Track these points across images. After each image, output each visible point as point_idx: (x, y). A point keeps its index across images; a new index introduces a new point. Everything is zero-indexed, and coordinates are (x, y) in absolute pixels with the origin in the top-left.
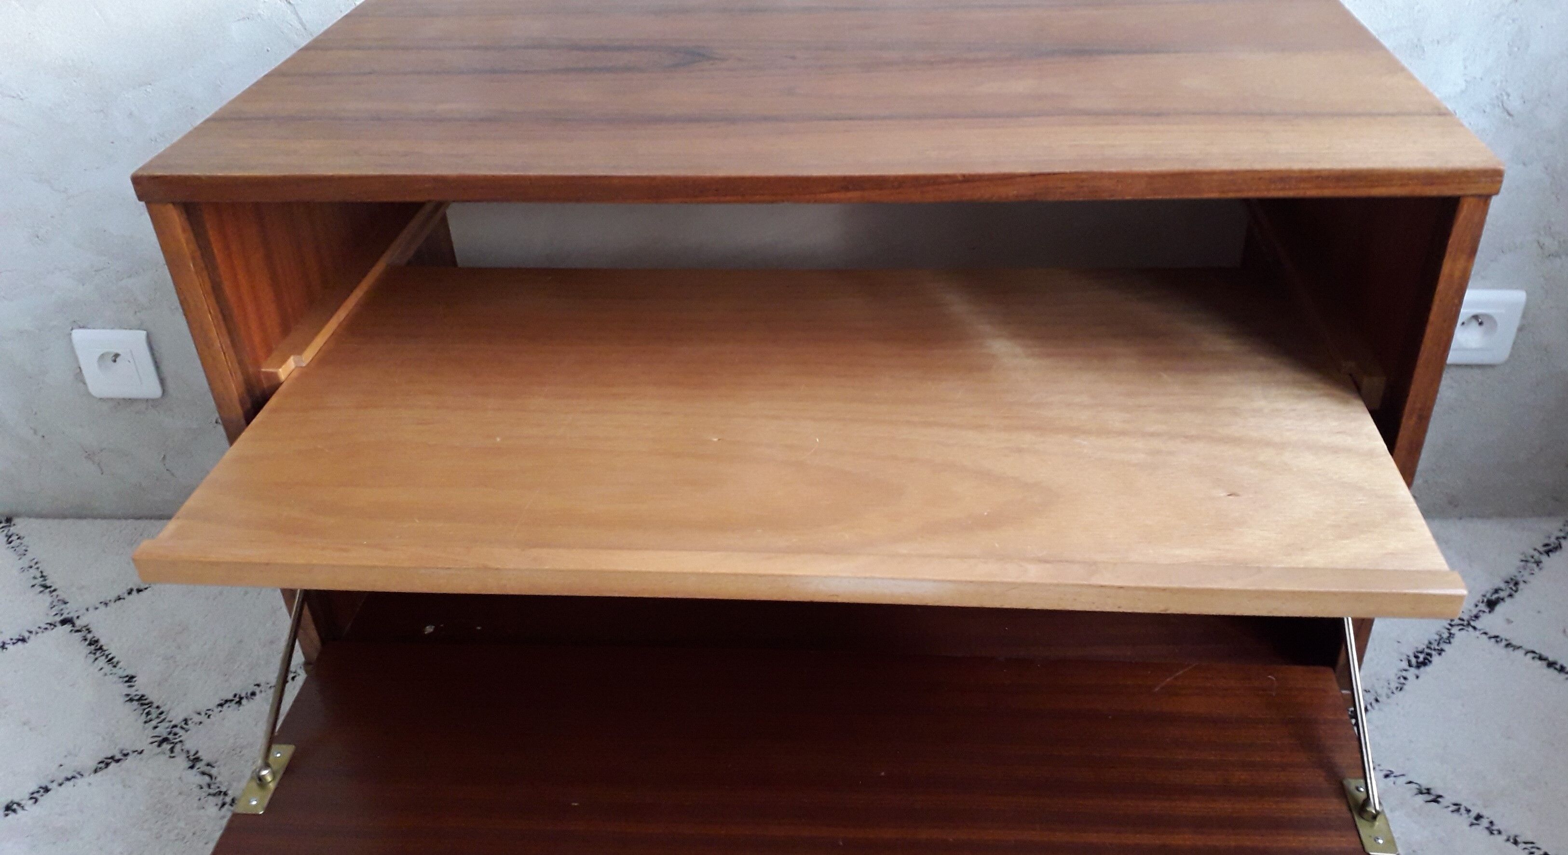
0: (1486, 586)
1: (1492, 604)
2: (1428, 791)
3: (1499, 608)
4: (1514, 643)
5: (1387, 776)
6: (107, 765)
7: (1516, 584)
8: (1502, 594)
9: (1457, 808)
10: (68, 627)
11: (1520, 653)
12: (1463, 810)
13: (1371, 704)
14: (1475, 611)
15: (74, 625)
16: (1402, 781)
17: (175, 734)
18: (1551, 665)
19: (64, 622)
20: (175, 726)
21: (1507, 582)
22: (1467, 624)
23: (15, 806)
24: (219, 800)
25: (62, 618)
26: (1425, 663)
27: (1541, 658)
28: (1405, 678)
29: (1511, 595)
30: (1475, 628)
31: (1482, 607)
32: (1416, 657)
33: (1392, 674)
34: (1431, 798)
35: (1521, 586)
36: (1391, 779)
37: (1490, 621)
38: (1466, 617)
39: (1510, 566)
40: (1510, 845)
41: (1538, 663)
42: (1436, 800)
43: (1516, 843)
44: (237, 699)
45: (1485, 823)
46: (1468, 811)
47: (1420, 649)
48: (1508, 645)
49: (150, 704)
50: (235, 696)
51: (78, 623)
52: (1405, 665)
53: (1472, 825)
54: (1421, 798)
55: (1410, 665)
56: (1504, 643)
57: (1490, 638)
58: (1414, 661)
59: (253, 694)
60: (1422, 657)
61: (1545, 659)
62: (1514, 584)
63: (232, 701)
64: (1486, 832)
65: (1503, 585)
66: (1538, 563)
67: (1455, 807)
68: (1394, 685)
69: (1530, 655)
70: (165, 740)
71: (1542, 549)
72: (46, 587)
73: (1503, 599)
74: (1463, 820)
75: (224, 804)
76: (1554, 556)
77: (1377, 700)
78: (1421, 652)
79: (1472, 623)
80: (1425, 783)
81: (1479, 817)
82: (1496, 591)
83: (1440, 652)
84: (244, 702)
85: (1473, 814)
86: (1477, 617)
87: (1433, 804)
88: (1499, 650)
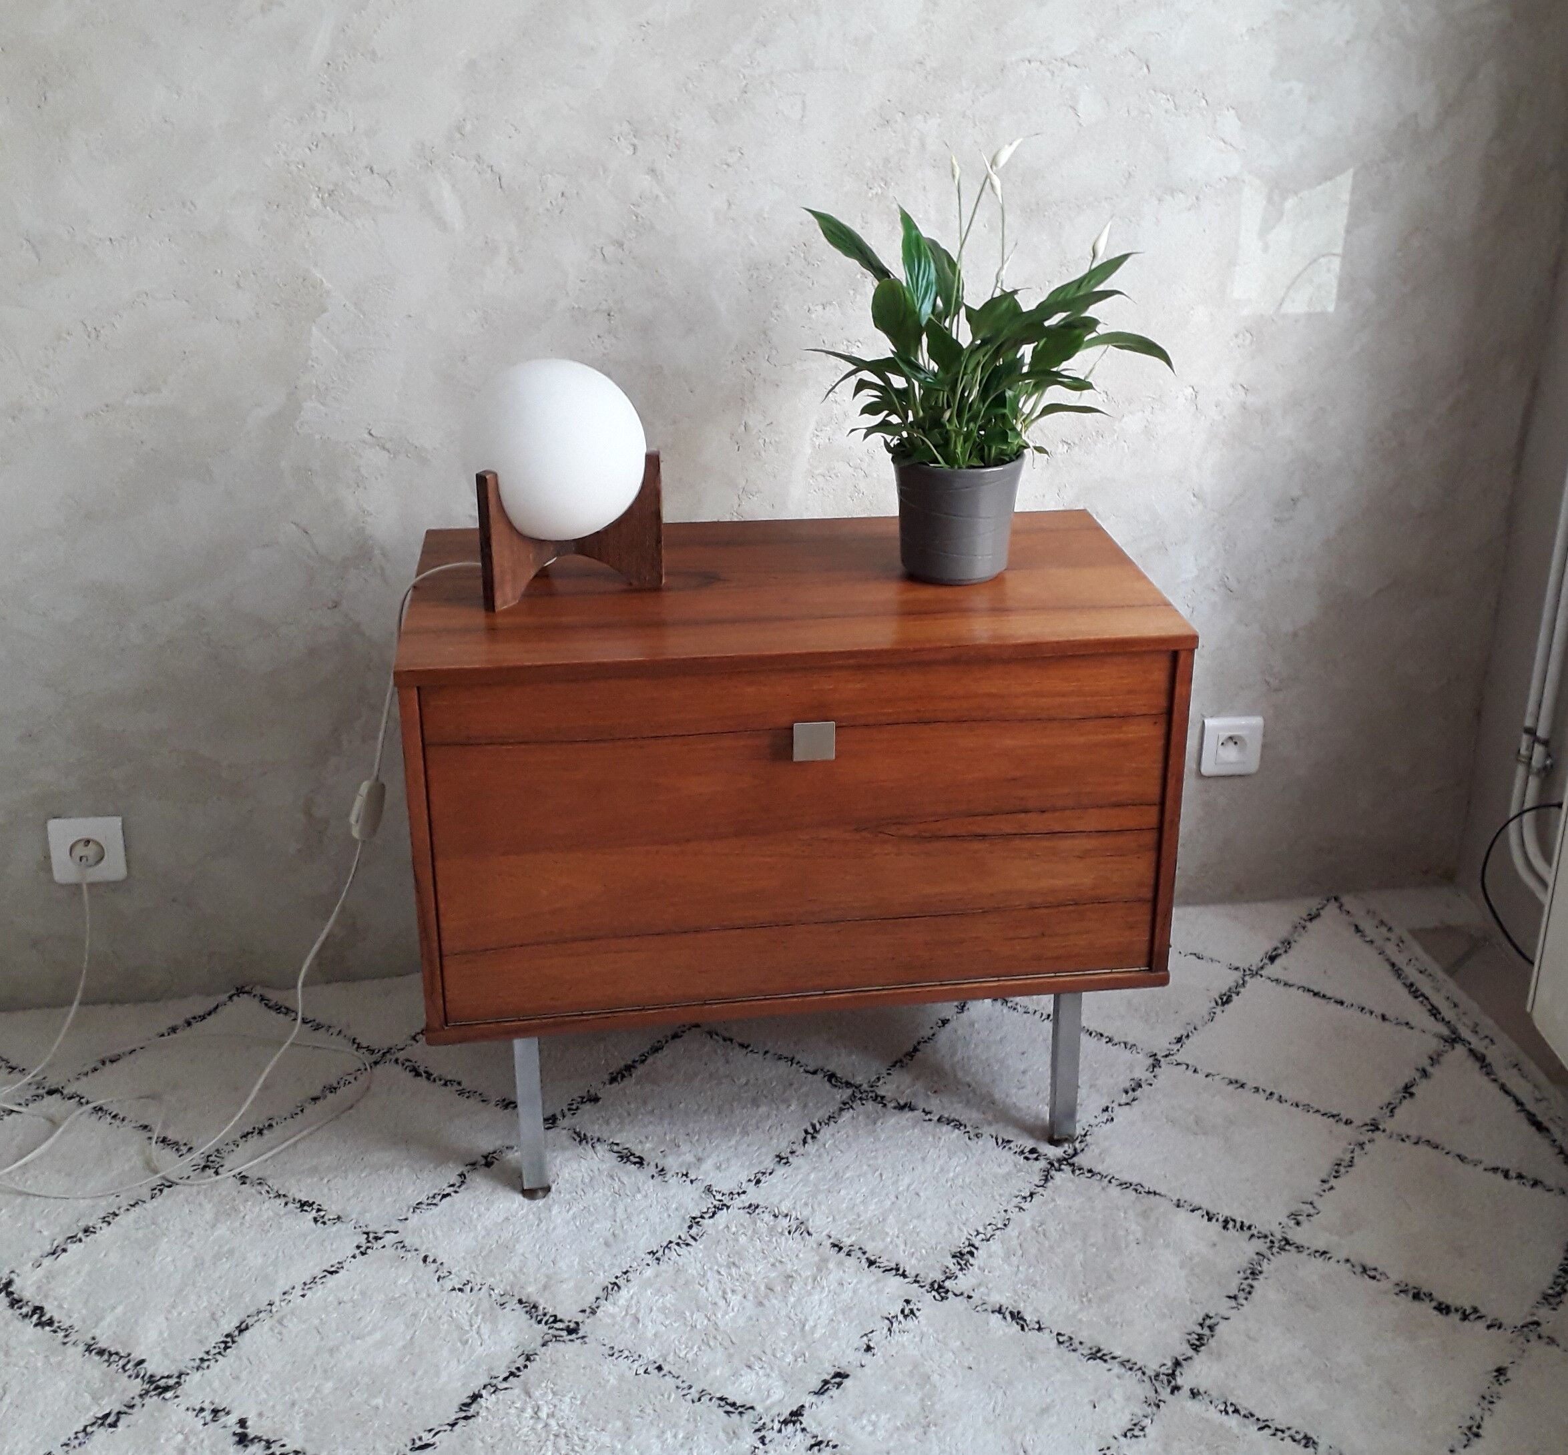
0: (1267, 946)
1: (1272, 959)
2: (1236, 1082)
3: (1278, 962)
4: (1290, 982)
5: (1207, 1076)
6: (161, 1191)
7: (1289, 943)
8: (1279, 951)
9: (1257, 1090)
10: (57, 1096)
11: (1293, 990)
12: (1261, 1091)
13: (1191, 1032)
14: (1261, 964)
15: (62, 1094)
16: (1217, 1078)
17: (213, 1162)
18: (1316, 994)
19: (51, 1092)
20: (208, 1156)
21: (1282, 943)
22: (1255, 974)
23: (92, 1229)
24: (282, 1201)
25: (46, 1090)
26: (1227, 1002)
27: (1309, 990)
28: (1215, 1014)
29: (1286, 951)
30: (1261, 976)
31: (1266, 961)
32: (1221, 998)
33: (1204, 1011)
34: (1238, 1085)
35: (1293, 944)
36: (1210, 1078)
37: (1272, 970)
38: (1254, 968)
39: (1283, 931)
40: (1294, 1109)
41: (1306, 993)
42: (1242, 1086)
43: (1297, 1105)
44: (257, 1131)
45: (1276, 1096)
46: (1264, 1091)
47: (1224, 992)
48: (1285, 985)
49: (176, 1143)
50: (254, 1128)
51: (65, 1092)
52: (1213, 1004)
53: (1267, 1099)
54: (1231, 1087)
55: (1217, 1003)
56: (1282, 983)
57: (1272, 981)
58: (1220, 1001)
59: (270, 1126)
60: (1225, 998)
61: (1311, 991)
62: (1288, 944)
63: (252, 1133)
64: (1277, 1103)
65: (1279, 945)
66: (1304, 928)
68: (1207, 1017)
69: (1300, 990)
70: (205, 1167)
71: (1306, 918)
72: (13, 1069)
73: (1280, 955)
74: (1261, 1097)
75: (286, 1204)
76: (1316, 922)
77: (1195, 1029)
78: (1225, 995)
79: (1260, 972)
80: (1233, 1077)
81: (1271, 1094)
82: (1275, 949)
83: (1238, 994)
84: (265, 1132)
85: (1268, 1093)
86: (1262, 968)
87: (1240, 1090)
88: (1281, 988)
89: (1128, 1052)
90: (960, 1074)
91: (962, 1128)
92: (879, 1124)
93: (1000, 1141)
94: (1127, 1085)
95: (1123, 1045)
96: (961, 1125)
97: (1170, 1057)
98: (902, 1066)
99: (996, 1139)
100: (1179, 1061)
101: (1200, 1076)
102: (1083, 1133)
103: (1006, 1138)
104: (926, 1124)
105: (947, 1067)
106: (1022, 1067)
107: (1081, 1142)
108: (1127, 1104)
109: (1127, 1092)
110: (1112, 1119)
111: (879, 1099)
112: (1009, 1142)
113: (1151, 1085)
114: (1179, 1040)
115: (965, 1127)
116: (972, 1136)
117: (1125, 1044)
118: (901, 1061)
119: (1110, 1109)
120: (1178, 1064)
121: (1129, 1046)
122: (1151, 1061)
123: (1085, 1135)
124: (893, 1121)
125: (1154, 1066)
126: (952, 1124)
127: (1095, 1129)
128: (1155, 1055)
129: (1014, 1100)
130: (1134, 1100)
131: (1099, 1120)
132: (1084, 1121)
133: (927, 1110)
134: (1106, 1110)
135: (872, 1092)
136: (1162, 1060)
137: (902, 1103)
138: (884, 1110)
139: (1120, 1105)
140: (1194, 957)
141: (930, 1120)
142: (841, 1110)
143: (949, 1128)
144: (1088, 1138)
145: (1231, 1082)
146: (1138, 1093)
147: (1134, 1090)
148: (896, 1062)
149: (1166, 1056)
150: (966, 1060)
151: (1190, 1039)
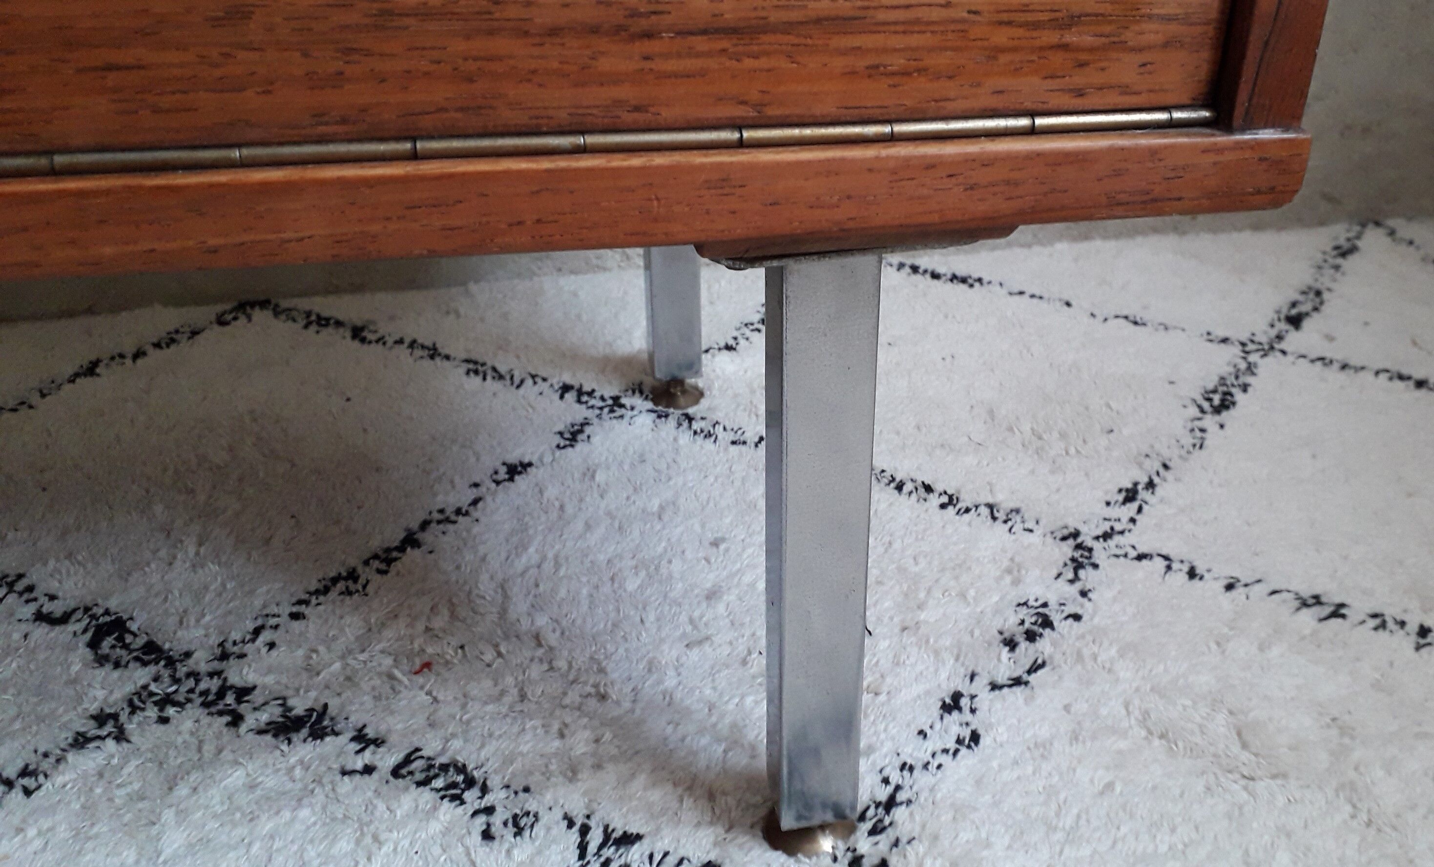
0: (1276, 302)
1: (1295, 321)
2: (1317, 600)
3: (1307, 326)
4: (1354, 361)
5: (1230, 587)
7: (1318, 293)
8: (1304, 308)
9: (1380, 621)
11: (1367, 377)
12: (1391, 624)
13: (1158, 474)
14: (1273, 333)
16: (1258, 590)
18: (1421, 384)
21: (1303, 293)
22: (1268, 350)
26: (1226, 404)
27: (1401, 377)
28: (1203, 430)
29: (1316, 309)
30: (1284, 352)
31: (1283, 326)
32: (1210, 400)
33: (1178, 428)
34: (1328, 610)
35: (1326, 295)
36: (1239, 591)
37: (1303, 342)
38: (1264, 339)
39: (1299, 275)
41: (1399, 385)
42: (1338, 612)
46: (1402, 624)
47: (1211, 386)
48: (1344, 367)
52: (1194, 411)
53: (1418, 648)
54: (1308, 616)
55: (1202, 411)
56: (1336, 366)
57: (1313, 361)
58: (1206, 405)
60: (1217, 399)
61: (1409, 378)
62: (1315, 294)
65: (1301, 298)
66: (1337, 268)
67: (1377, 621)
68: (1188, 440)
69: (1383, 377)
71: (1333, 253)
73: (1307, 314)
74: (1400, 643)
76: (1353, 259)
77: (1166, 467)
78: (1215, 391)
79: (1277, 347)
80: (1306, 592)
82: (1294, 305)
83: (1245, 388)
85: (1413, 628)
86: (1280, 338)
87: (1335, 622)
88: (1333, 375)
89: (1000, 528)
90: (519, 606)
91: (470, 796)
92: (182, 790)
93: (595, 838)
94: (1011, 621)
95: (985, 511)
96: (470, 783)
97: (1117, 539)
98: (349, 593)
99: (585, 830)
100: (1143, 549)
101: (1212, 586)
102: (883, 794)
103: (619, 827)
104: (346, 784)
105: (486, 586)
106: (708, 580)
107: (873, 832)
108: (1017, 682)
109: (1011, 644)
110: (975, 737)
111: (230, 699)
112: (628, 840)
113: (1077, 617)
114: (1130, 495)
115: (485, 790)
116: (497, 828)
117: (991, 507)
118: (353, 576)
119: (964, 702)
120: (1140, 557)
121: (1001, 516)
122: (1067, 549)
123: (890, 804)
124: (236, 778)
125: (1078, 566)
126: (439, 783)
127: (922, 779)
128: (1076, 534)
129: (670, 682)
130: (1035, 668)
131: (934, 743)
132: (888, 747)
133: (370, 732)
134: (953, 704)
135: (218, 673)
136: (1097, 546)
137: (299, 706)
138: (228, 734)
139: (995, 687)
140: (1122, 321)
141: (368, 770)
142: (81, 741)
143: (426, 796)
144: (899, 813)
145: (1305, 604)
146: (1045, 646)
147: (1031, 636)
148: (335, 580)
149: (1107, 536)
150: (548, 566)
151: (1159, 490)
